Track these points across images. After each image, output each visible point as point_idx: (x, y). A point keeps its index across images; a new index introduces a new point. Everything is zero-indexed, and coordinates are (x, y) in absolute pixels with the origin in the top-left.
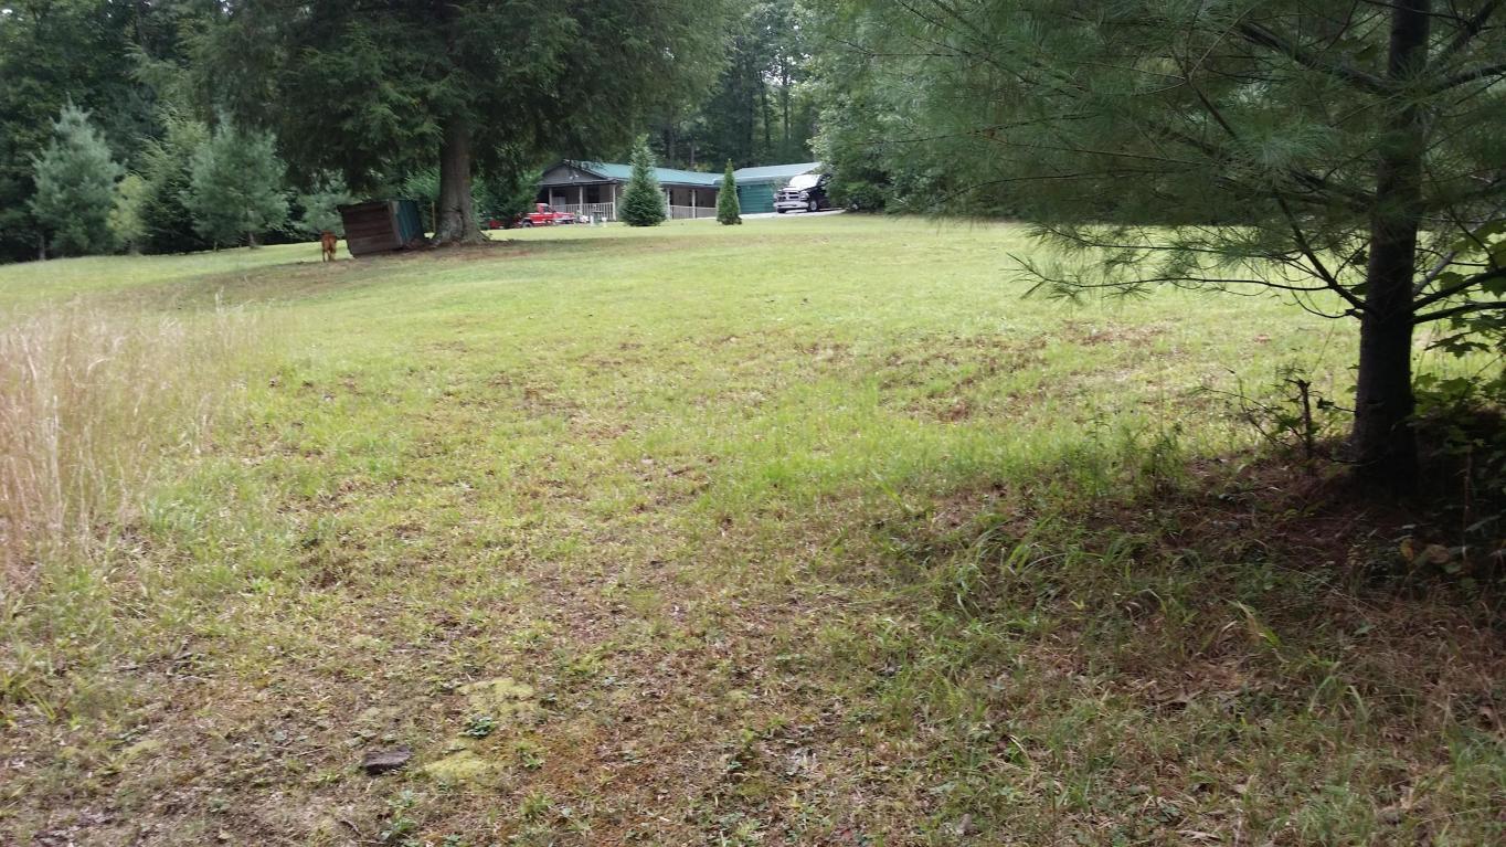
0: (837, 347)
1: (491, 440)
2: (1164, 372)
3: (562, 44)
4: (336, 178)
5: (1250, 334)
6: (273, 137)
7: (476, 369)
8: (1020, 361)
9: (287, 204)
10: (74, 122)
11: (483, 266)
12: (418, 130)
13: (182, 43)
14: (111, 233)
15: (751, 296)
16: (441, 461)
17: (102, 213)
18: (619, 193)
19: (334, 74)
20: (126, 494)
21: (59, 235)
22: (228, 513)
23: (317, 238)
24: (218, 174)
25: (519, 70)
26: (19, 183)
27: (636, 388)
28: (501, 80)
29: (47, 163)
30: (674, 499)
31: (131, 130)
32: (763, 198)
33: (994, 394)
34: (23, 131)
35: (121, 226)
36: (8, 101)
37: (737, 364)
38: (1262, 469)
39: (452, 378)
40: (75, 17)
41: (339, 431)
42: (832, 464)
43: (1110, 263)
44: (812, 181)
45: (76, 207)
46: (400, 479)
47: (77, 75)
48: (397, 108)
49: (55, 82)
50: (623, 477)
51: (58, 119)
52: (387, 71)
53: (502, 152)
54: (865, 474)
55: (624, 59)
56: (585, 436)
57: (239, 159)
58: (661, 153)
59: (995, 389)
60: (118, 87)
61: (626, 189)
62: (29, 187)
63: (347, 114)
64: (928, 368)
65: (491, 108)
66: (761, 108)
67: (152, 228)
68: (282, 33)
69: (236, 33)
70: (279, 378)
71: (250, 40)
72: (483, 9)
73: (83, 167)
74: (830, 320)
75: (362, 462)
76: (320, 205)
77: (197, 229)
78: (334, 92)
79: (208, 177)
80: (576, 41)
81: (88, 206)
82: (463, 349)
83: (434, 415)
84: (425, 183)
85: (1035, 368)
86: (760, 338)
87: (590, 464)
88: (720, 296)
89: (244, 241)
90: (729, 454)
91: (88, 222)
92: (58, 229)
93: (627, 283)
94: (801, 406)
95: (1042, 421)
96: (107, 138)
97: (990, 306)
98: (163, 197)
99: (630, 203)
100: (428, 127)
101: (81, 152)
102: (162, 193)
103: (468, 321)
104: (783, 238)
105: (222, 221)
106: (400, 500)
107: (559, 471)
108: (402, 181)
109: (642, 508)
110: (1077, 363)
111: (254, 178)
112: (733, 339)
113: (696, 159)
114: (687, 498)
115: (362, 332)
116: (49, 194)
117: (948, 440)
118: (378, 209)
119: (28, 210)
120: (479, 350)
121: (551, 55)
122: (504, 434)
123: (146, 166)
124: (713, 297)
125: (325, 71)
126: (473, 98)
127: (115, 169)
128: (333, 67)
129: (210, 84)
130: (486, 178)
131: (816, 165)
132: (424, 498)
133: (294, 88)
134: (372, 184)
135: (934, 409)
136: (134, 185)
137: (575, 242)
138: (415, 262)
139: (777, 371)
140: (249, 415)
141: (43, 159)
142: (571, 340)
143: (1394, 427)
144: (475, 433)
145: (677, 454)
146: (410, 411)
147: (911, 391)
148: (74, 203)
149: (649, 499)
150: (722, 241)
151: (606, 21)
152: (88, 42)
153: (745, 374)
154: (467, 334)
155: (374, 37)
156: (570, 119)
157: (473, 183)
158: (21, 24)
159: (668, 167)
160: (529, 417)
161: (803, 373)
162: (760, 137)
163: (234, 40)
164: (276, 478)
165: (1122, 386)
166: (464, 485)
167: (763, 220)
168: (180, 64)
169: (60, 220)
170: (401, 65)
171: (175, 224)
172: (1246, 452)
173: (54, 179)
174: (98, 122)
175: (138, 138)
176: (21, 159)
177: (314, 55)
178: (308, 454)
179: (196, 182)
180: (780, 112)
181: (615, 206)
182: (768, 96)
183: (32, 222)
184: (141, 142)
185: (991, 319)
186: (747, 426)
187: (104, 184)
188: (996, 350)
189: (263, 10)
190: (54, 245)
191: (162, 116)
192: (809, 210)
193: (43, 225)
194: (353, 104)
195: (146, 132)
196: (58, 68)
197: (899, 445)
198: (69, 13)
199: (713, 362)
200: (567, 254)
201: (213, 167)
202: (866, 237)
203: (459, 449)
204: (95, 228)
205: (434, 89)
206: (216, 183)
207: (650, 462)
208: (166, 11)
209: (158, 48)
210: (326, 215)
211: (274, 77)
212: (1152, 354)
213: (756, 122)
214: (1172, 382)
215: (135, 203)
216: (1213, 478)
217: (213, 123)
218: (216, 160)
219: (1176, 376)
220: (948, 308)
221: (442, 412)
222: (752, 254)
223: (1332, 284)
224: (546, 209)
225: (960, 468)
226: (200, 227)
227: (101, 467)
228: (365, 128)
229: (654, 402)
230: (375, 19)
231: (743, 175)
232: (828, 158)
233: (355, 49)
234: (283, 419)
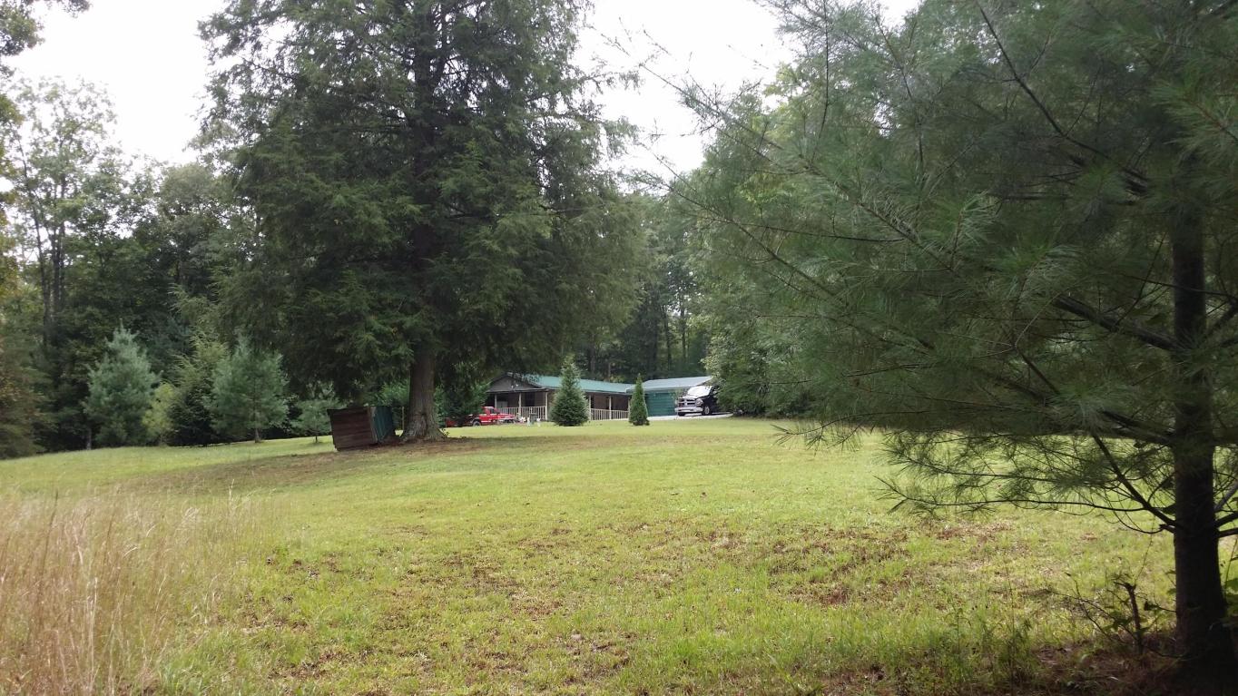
0: (731, 535)
1: (445, 614)
2: (1010, 565)
3: (510, 288)
4: (328, 389)
5: (1079, 533)
6: (280, 356)
7: (435, 550)
8: (887, 552)
9: (287, 407)
10: (125, 343)
11: (441, 459)
12: (394, 352)
13: (214, 284)
14: (145, 428)
15: (659, 489)
16: (404, 633)
17: (139, 412)
18: (550, 399)
19: (331, 309)
20: (146, 660)
21: (103, 429)
22: (228, 678)
23: (309, 434)
24: (234, 384)
25: (475, 308)
26: (75, 387)
27: (566, 568)
28: (460, 313)
29: (100, 372)
30: (599, 672)
31: (167, 348)
32: (668, 404)
33: (867, 581)
34: (83, 347)
35: (153, 423)
36: (74, 324)
37: (649, 548)
38: (1101, 659)
39: (414, 558)
40: (132, 261)
41: (321, 605)
42: (731, 643)
43: (960, 487)
44: (705, 391)
45: (119, 408)
46: (368, 648)
47: (129, 304)
48: (378, 335)
49: (111, 310)
50: (555, 651)
51: (111, 338)
52: (372, 308)
53: (459, 366)
54: (761, 653)
55: (557, 299)
56: (523, 611)
57: (251, 371)
58: (583, 367)
59: (867, 576)
60: (159, 314)
61: (556, 396)
62: (82, 390)
63: (341, 339)
64: (810, 556)
65: (453, 336)
66: (663, 334)
67: (178, 425)
68: (292, 278)
69: (257, 278)
70: (274, 556)
71: (267, 283)
72: (449, 262)
73: (127, 376)
74: (725, 511)
75: (338, 633)
76: (313, 408)
77: (214, 426)
78: (330, 322)
79: (226, 386)
80: (520, 285)
81: (127, 407)
82: (424, 532)
83: (400, 591)
84: (399, 391)
85: (900, 558)
86: (667, 526)
87: (528, 637)
88: (634, 488)
89: (250, 436)
90: (644, 631)
91: (128, 420)
92: (103, 424)
93: (558, 475)
94: (703, 588)
95: (908, 607)
96: (148, 354)
97: (858, 502)
98: (189, 400)
99: (559, 407)
100: (402, 350)
101: (126, 365)
102: (189, 398)
103: (428, 507)
104: (683, 439)
105: (235, 421)
106: (369, 669)
107: (502, 645)
108: (379, 388)
109: (572, 680)
110: (934, 555)
111: (262, 388)
112: (645, 527)
113: (612, 372)
114: (611, 671)
115: (341, 516)
116: (99, 397)
117: (829, 623)
118: (358, 413)
119: (82, 409)
120: (436, 534)
121: (500, 296)
122: (457, 609)
123: (178, 376)
124: (628, 489)
125: (324, 307)
126: (438, 327)
127: (153, 378)
128: (330, 304)
129: (233, 315)
130: (446, 389)
131: (708, 378)
132: (389, 667)
133: (299, 320)
134: (356, 393)
135: (816, 593)
136: (167, 392)
137: (515, 440)
138: (387, 455)
139: (682, 556)
140: (249, 590)
141: (97, 370)
142: (513, 526)
143: (1211, 627)
144: (434, 608)
145: (601, 630)
146: (380, 588)
147: (795, 575)
148: (117, 405)
149: (578, 671)
150: (634, 441)
151: (544, 271)
152: (139, 280)
153: (656, 558)
154: (428, 519)
155: (364, 282)
156: (513, 345)
157: (435, 391)
158: (89, 266)
159: (590, 378)
160: (477, 594)
161: (704, 557)
162: (663, 356)
163: (254, 283)
164: (268, 646)
165: (974, 576)
166: (422, 656)
167: (665, 421)
168: (210, 299)
169: (107, 418)
170: (383, 302)
171: (197, 423)
172: (1086, 642)
173: (104, 385)
174: (142, 341)
175: (172, 353)
176: (80, 369)
177: (316, 295)
178: (295, 625)
179: (216, 390)
180: (679, 336)
181: (547, 409)
182: (669, 325)
183: (83, 418)
184: (175, 358)
185: (859, 513)
186: (658, 605)
187: (143, 389)
188: (866, 541)
189: (278, 260)
190: (99, 437)
191: (193, 338)
192: (703, 414)
193: (92, 421)
194: (345, 332)
195: (180, 349)
196: (116, 300)
197: (788, 628)
198: (127, 258)
199: (629, 547)
200: (508, 450)
201: (230, 378)
202: (751, 438)
203: (419, 623)
204: (133, 424)
205: (409, 322)
206: (232, 390)
207: (578, 636)
208: (202, 258)
209: (193, 285)
210: (318, 416)
211: (284, 311)
212: (997, 548)
213: (660, 344)
214: (1016, 573)
215: (166, 406)
216: (1059, 666)
217: (233, 345)
218: (233, 373)
219: (1019, 568)
220: (823, 502)
221: (405, 588)
222: (660, 452)
223: (1147, 506)
224: (492, 411)
225: (842, 650)
226: (217, 425)
227: (128, 638)
228: (353, 350)
229: (580, 581)
230: (365, 268)
231: (650, 386)
232: (718, 374)
233: (349, 291)
234: (276, 594)
